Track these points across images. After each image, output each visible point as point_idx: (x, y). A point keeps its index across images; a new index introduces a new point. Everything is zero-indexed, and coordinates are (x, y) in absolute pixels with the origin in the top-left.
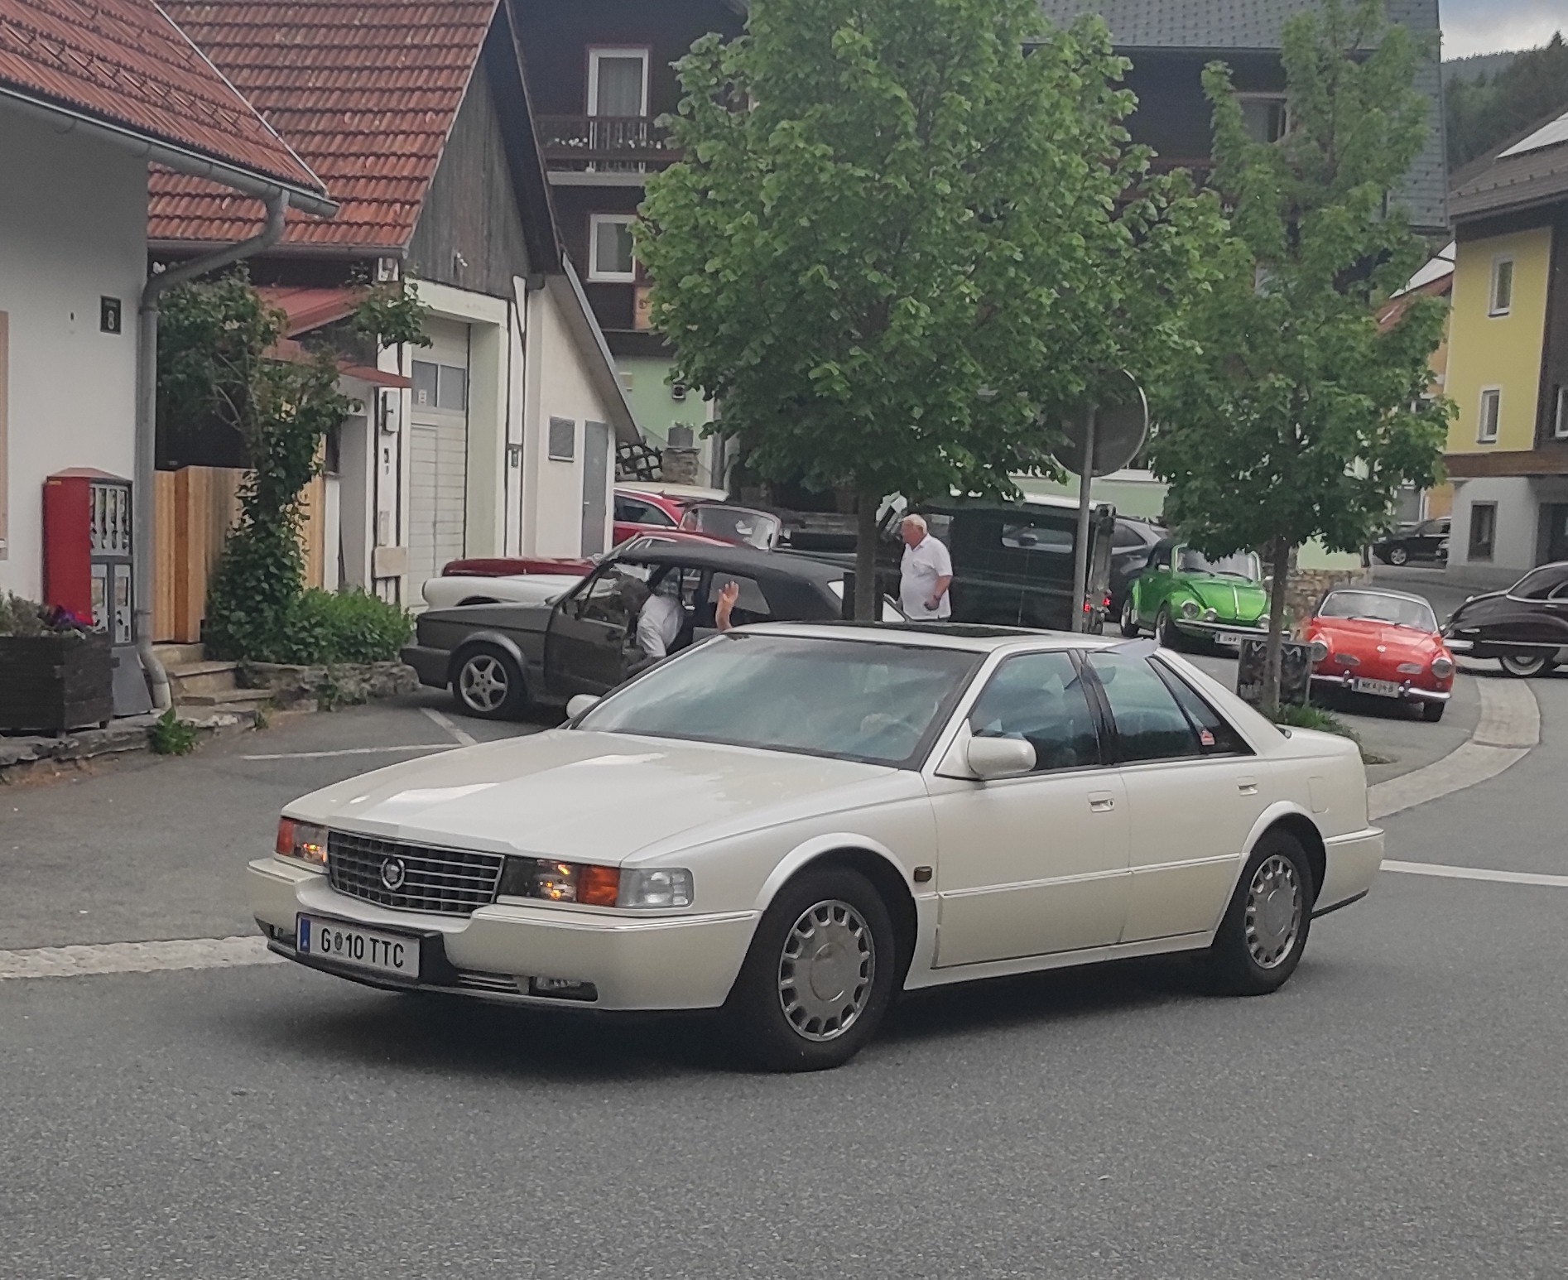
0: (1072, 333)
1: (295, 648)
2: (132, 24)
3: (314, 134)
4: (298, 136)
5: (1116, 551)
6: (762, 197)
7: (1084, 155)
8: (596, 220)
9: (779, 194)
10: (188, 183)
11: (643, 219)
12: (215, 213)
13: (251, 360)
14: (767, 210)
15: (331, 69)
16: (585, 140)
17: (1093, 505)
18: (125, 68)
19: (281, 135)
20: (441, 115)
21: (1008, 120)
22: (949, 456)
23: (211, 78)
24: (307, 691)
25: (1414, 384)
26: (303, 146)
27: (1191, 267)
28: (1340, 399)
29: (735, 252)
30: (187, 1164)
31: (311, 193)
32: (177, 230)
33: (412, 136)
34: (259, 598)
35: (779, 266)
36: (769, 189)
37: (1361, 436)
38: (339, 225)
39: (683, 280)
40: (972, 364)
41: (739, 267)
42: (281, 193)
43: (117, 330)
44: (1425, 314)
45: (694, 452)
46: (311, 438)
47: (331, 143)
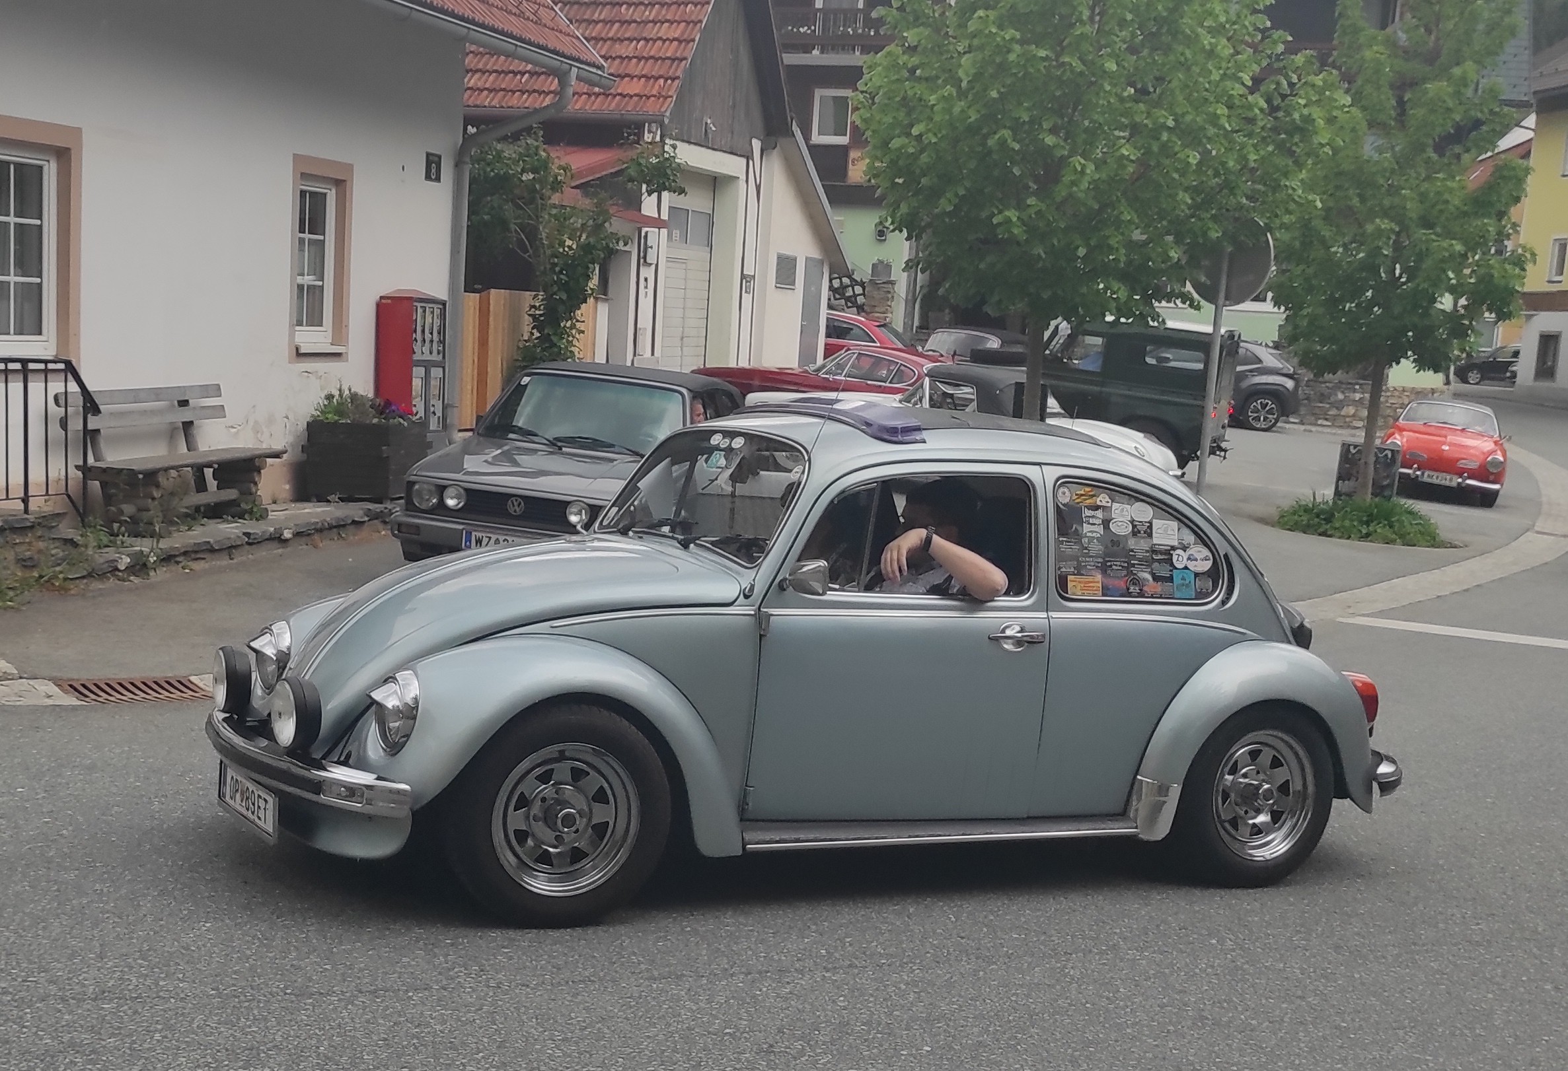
0: (1212, 188)
3: (597, 22)
4: (584, 25)
5: (1239, 368)
6: (961, 73)
7: (1229, 39)
8: (819, 93)
9: (973, 71)
10: (495, 61)
11: (862, 92)
12: (516, 86)
13: (542, 204)
14: (964, 84)
16: (813, 28)
17: (1223, 331)
19: (571, 23)
20: (699, 6)
21: (1167, 9)
22: (1106, 289)
25: (1500, 233)
26: (588, 32)
27: (1316, 133)
28: (1437, 243)
29: (937, 118)
31: (594, 70)
32: (486, 100)
33: (675, 24)
35: (972, 130)
36: (966, 67)
37: (1451, 275)
38: (615, 96)
39: (893, 142)
40: (1129, 212)
41: (940, 131)
42: (569, 69)
43: (438, 179)
44: (1512, 173)
45: (893, 283)
46: (588, 268)
47: (610, 29)
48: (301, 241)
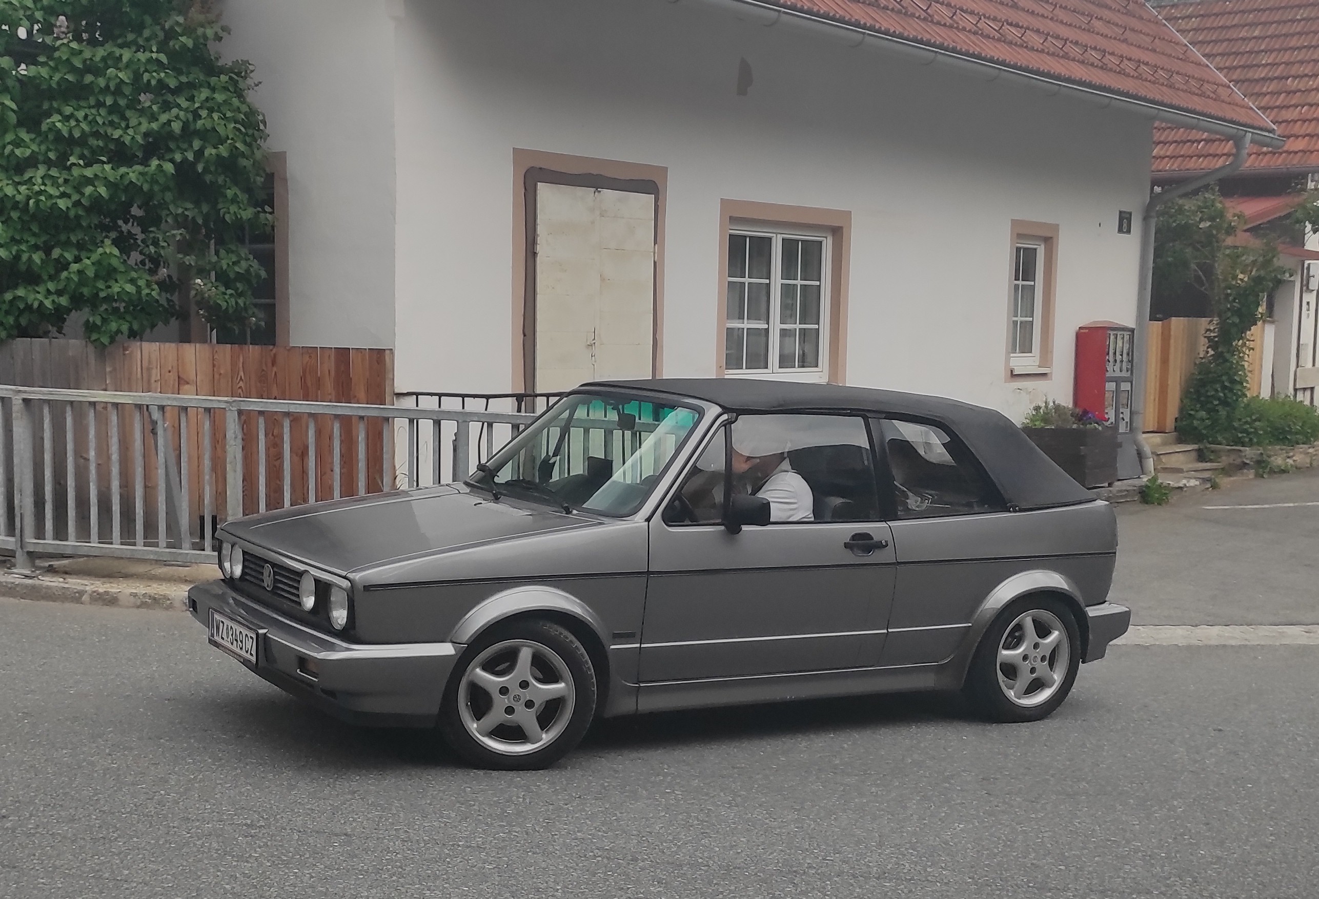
1: (1240, 435)
2: (1148, 35)
10: (1176, 133)
12: (1193, 152)
13: (1218, 247)
15: (1279, 50)
18: (1143, 63)
19: (1245, 96)
23: (1200, 64)
24: (1246, 464)
30: (1186, 773)
31: (1266, 134)
32: (1167, 165)
34: (1216, 402)
38: (1281, 153)
42: (1245, 135)
43: (1129, 232)
46: (1258, 296)
47: (1277, 99)
48: (1017, 287)
